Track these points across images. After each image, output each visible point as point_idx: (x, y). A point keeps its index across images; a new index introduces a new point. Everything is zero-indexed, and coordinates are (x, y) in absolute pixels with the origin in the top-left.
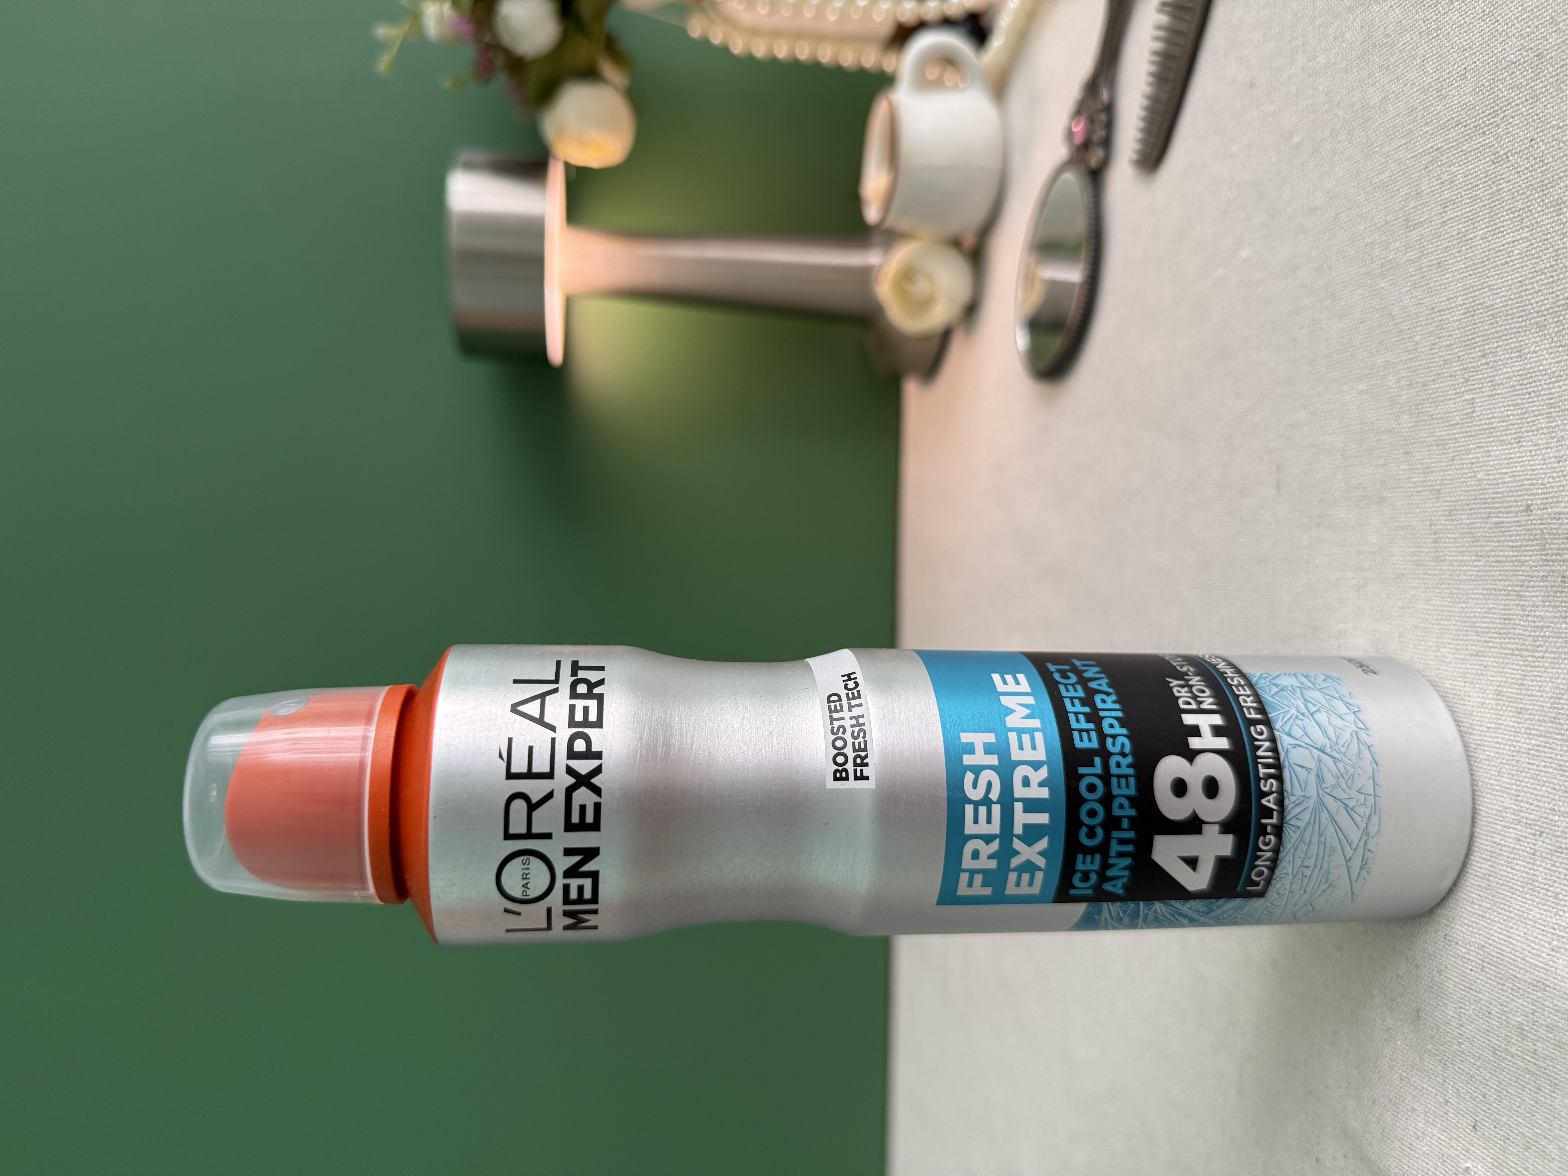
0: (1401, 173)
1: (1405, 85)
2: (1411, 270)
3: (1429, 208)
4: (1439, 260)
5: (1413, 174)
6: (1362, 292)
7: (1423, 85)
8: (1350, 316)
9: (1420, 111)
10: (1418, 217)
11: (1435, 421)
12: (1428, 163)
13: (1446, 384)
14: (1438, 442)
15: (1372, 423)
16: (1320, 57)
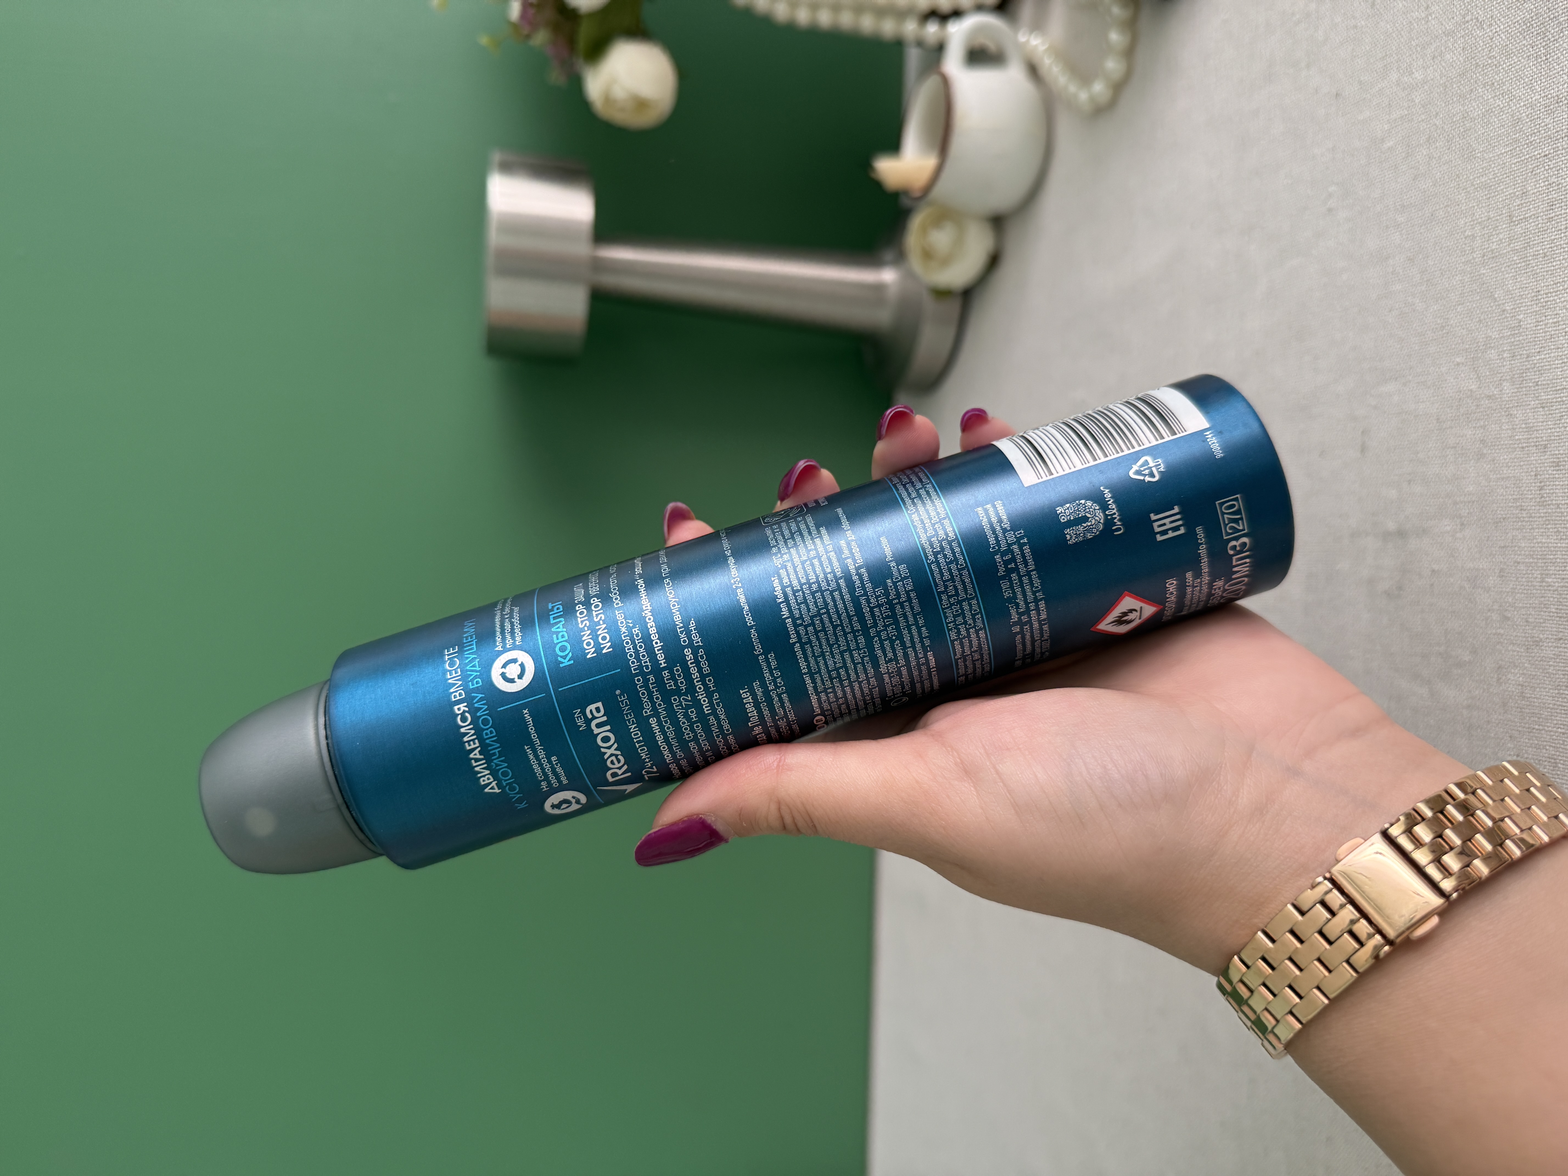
0: (1505, 176)
1: (1511, 100)
2: (1515, 258)
3: (1536, 205)
4: (1546, 250)
5: (1519, 177)
6: (1461, 278)
7: (1530, 100)
8: (1447, 299)
9: (1527, 122)
10: (1524, 213)
11: (1540, 387)
12: (1535, 167)
13: (1552, 355)
14: (1544, 405)
15: (1471, 390)
16: (1417, 75)
